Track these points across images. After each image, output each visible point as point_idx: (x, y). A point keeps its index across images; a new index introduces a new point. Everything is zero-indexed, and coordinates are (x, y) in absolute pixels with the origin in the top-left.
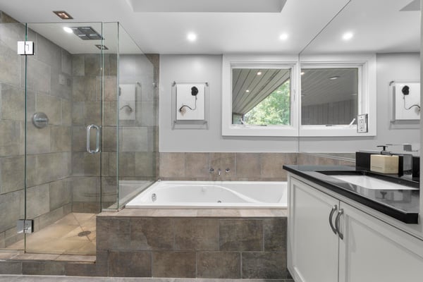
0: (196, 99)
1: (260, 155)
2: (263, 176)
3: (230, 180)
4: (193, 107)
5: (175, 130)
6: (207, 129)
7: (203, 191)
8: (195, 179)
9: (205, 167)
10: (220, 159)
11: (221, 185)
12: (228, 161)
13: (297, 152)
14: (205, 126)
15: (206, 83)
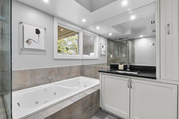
0: (39, 36)
1: (70, 67)
2: (71, 76)
3: (58, 81)
4: (37, 41)
5: (22, 55)
6: (45, 55)
7: (45, 90)
8: (38, 85)
9: (44, 76)
10: (53, 71)
11: (55, 84)
12: (57, 72)
13: (82, 65)
14: (44, 53)
15: (45, 29)
